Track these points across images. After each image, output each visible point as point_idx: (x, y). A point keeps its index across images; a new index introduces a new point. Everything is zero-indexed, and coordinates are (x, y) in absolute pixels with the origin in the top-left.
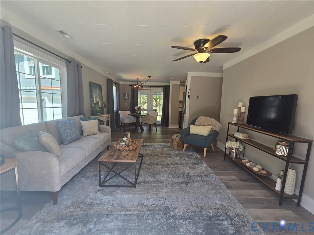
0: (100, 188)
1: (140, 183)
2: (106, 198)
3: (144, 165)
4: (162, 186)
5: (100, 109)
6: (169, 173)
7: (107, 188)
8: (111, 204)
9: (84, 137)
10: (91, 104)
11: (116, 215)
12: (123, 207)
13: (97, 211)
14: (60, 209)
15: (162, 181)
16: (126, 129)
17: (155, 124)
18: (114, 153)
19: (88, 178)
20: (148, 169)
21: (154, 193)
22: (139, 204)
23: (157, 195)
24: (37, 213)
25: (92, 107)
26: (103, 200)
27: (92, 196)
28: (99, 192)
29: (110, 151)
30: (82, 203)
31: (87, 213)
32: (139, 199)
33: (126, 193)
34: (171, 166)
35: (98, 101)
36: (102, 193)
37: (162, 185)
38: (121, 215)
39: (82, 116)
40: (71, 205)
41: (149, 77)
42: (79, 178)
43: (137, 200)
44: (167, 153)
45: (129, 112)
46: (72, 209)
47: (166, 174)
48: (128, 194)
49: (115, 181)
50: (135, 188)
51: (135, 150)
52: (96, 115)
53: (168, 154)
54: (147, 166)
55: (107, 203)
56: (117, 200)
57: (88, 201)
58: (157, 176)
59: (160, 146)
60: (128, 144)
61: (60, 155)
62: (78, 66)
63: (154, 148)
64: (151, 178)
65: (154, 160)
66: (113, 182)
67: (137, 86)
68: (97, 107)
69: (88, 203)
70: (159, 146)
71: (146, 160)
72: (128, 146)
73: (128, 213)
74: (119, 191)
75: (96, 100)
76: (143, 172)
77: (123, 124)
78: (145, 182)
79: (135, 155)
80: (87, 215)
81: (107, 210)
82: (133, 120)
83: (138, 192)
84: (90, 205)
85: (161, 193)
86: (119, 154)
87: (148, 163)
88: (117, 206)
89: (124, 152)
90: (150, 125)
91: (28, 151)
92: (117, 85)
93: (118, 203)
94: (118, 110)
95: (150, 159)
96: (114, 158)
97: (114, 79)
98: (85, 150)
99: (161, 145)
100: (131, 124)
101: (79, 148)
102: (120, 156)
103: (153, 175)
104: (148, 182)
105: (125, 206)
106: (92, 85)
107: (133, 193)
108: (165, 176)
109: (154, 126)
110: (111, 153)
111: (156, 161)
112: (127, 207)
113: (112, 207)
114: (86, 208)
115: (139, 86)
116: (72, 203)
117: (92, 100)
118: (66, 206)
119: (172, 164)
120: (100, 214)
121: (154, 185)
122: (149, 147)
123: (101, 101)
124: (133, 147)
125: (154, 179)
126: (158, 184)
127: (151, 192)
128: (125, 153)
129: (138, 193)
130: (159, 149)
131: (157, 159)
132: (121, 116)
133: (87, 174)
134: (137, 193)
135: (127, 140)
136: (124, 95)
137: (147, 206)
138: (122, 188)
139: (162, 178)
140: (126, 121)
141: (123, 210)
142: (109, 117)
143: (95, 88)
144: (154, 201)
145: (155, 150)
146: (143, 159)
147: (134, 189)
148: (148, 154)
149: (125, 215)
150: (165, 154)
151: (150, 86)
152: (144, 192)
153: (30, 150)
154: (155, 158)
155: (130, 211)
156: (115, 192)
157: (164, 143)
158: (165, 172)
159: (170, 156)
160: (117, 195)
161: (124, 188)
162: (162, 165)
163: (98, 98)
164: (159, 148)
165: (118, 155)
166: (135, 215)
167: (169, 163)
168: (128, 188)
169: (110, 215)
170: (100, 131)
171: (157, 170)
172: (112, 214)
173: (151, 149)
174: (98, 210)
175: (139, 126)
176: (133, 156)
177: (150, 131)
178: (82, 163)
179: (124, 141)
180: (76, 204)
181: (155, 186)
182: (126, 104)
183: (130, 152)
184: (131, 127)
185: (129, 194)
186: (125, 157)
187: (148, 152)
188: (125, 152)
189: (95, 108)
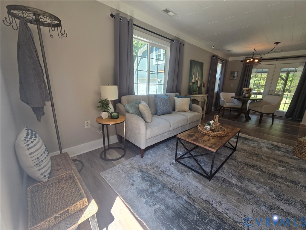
0: (175, 162)
1: (218, 179)
2: (176, 174)
3: (232, 161)
4: (250, 199)
5: (198, 89)
6: (271, 188)
7: (181, 165)
8: (178, 182)
9: (175, 112)
10: (189, 83)
11: (178, 196)
12: (188, 192)
13: (164, 181)
14: (143, 163)
15: (253, 194)
16: (225, 113)
17: (273, 114)
18: (194, 134)
19: (170, 149)
20: (236, 167)
21: (233, 200)
22: (206, 200)
23: (236, 207)
24: (131, 159)
25: (190, 86)
26: (173, 174)
27: (166, 165)
28: (173, 165)
29: (192, 131)
30: (157, 167)
31: (157, 177)
32: (208, 195)
33: (197, 180)
34: (281, 180)
35: (197, 80)
36: (175, 168)
37: (250, 197)
38: (182, 199)
39: (178, 94)
40: (150, 164)
41: (277, 43)
42: (163, 146)
43: (206, 195)
44: (281, 159)
45: (233, 95)
46: (149, 168)
47: (265, 187)
48: (198, 182)
49: (191, 162)
50: (210, 181)
51: (221, 138)
52: (192, 94)
53: (280, 161)
54: (236, 163)
55: (175, 178)
56: (185, 182)
57: (162, 168)
58: (247, 182)
59: (270, 146)
60: (213, 129)
61: (150, 122)
62: (180, 44)
63: (258, 145)
64: (235, 180)
65: (252, 160)
66: (189, 163)
67: (252, 60)
68: (195, 86)
69: (161, 170)
70: (267, 145)
71: (239, 156)
72: (214, 131)
73: (190, 201)
74: (190, 174)
75: (195, 78)
76: (227, 168)
77: (222, 108)
78: (224, 181)
79: (218, 144)
80: (156, 179)
81: (172, 186)
82: (237, 104)
83: (211, 186)
84: (162, 172)
85: (243, 206)
86: (199, 136)
87: (240, 160)
88: (183, 187)
89: (206, 136)
90: (262, 114)
91: (131, 113)
92: (225, 62)
93: (185, 185)
94: (220, 92)
95: (245, 157)
96: (192, 139)
97: (220, 55)
98: (170, 123)
99: (273, 145)
100: (235, 110)
101: (166, 120)
102: (199, 139)
103: (240, 178)
104: (230, 183)
105: (191, 193)
106: (193, 63)
107: (205, 184)
108: (262, 190)
109: (269, 117)
110: (191, 132)
111: (254, 163)
112: (191, 194)
113: (178, 185)
114: (158, 173)
115: (254, 59)
116: (151, 163)
117: (191, 79)
118: (147, 163)
119: (286, 179)
120: (166, 185)
121: (238, 191)
122: (250, 142)
123: (200, 80)
124: (219, 134)
125: (240, 184)
126: (243, 193)
127: (228, 196)
128: (206, 138)
129: (211, 188)
130: (267, 150)
131: (257, 161)
132: (222, 98)
133: (170, 146)
134: (209, 187)
135: (213, 123)
136: (231, 73)
137: (216, 209)
138: (195, 173)
139: (255, 189)
140: (227, 105)
141: (187, 195)
142: (206, 97)
143: (195, 66)
144: (228, 210)
145: (258, 148)
146: (235, 153)
147: (207, 181)
148: (245, 150)
149: (187, 202)
150: (274, 159)
151: (277, 59)
152: (219, 191)
153: (132, 113)
154: (255, 158)
155: (192, 201)
156: (187, 173)
157: (281, 144)
158: (265, 184)
159: (286, 165)
160: (187, 177)
161: (197, 174)
162: (263, 172)
163: (197, 77)
164: (267, 148)
165: (197, 138)
166: (197, 209)
167: (278, 174)
168: (202, 177)
169: (173, 191)
170: (191, 109)
171: (251, 175)
172: (175, 192)
173: (252, 145)
174: (166, 180)
175: (243, 113)
176: (214, 144)
177: (260, 122)
178: (166, 134)
179: (209, 125)
180: (153, 165)
181: (238, 194)
182: (232, 85)
183: (213, 138)
184: (232, 113)
185: (200, 183)
186: (204, 141)
187: (245, 147)
188: (208, 136)
189: (193, 87)
